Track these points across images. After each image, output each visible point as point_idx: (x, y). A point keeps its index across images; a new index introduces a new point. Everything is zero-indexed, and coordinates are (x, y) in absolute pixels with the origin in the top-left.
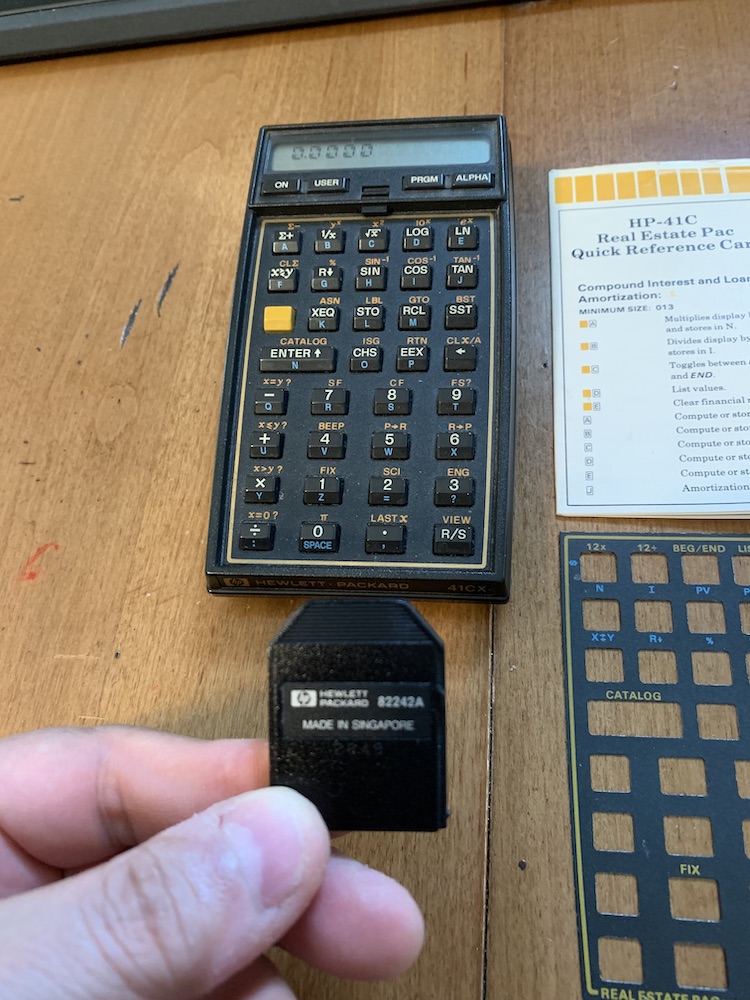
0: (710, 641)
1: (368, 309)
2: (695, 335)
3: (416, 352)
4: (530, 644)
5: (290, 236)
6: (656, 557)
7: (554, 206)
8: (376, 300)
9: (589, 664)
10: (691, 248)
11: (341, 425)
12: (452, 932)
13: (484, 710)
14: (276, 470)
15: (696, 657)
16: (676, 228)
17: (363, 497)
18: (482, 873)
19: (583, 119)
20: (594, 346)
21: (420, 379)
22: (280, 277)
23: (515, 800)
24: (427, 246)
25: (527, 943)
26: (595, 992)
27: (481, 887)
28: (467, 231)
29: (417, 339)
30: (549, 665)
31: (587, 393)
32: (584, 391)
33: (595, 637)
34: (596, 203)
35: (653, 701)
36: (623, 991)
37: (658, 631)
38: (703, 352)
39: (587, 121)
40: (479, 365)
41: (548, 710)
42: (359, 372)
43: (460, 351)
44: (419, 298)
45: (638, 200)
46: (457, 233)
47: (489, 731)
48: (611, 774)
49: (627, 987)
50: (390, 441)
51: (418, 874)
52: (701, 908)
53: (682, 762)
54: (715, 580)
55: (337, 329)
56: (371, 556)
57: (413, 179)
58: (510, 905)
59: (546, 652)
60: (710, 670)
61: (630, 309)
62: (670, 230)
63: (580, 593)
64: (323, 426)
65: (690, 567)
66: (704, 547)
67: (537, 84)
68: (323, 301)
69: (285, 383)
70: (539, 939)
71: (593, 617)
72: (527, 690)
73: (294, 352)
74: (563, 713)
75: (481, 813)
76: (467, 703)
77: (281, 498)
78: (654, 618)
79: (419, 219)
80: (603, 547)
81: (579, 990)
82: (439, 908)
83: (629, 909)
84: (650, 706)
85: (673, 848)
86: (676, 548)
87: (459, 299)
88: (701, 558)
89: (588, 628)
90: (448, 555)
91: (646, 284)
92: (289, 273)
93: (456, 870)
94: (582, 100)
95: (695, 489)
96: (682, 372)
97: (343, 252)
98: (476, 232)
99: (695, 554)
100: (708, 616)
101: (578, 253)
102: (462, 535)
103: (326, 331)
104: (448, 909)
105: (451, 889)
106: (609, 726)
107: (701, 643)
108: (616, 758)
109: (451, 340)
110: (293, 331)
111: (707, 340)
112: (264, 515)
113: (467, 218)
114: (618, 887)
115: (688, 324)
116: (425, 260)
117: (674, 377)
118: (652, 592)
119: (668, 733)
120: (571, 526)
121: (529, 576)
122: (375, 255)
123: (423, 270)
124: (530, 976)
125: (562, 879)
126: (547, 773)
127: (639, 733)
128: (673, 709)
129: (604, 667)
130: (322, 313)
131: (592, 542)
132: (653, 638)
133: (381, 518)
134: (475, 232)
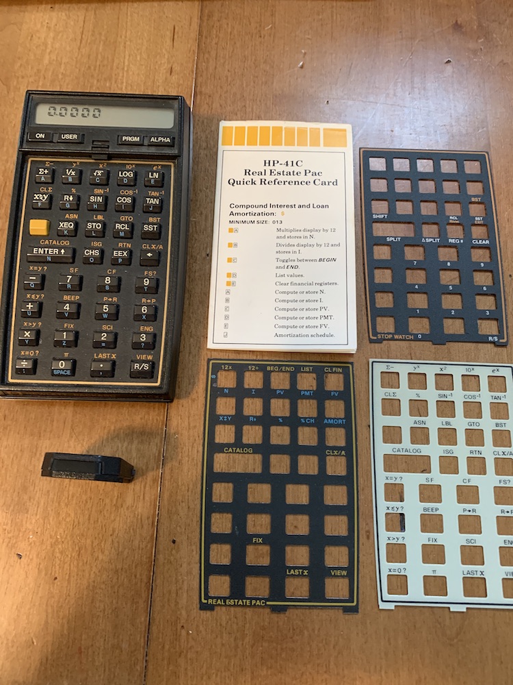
0: (281, 420)
1: (94, 224)
2: (292, 241)
3: (123, 254)
4: (186, 423)
5: (46, 171)
6: (257, 373)
7: (221, 148)
8: (100, 217)
9: (217, 433)
10: (297, 183)
11: (77, 297)
12: (135, 576)
13: (159, 460)
14: (37, 325)
15: (273, 429)
16: (290, 169)
17: (90, 343)
18: (153, 546)
19: (245, 85)
20: (236, 245)
21: (126, 270)
22: (40, 200)
23: (172, 508)
24: (132, 184)
25: (174, 579)
26: (206, 601)
27: (152, 553)
28: (156, 175)
29: (125, 244)
30: (196, 435)
31: (229, 275)
32: (228, 274)
33: (221, 418)
34: (246, 147)
35: (248, 453)
36: (219, 600)
37: (255, 415)
38: (295, 252)
39: (247, 86)
40: (161, 263)
41: (193, 459)
42: (89, 264)
43: (149, 255)
44: (127, 217)
45: (271, 147)
46: (150, 177)
47: (161, 471)
48: (223, 492)
49: (220, 598)
50: (106, 309)
51: (119, 547)
52: (261, 559)
53: (260, 485)
54: (287, 387)
55: (76, 236)
56: (93, 379)
57: (124, 138)
58: (166, 561)
59: (195, 427)
60: (279, 436)
61: (258, 222)
62: (287, 169)
63: (216, 393)
64: (66, 298)
65: (275, 379)
66: (283, 368)
67: (218, 55)
68: (67, 216)
69: (43, 269)
70: (180, 578)
71: (221, 407)
72: (183, 448)
73: (48, 251)
74: (201, 460)
75: (154, 515)
76: (150, 457)
77: (40, 342)
78: (253, 407)
79: (128, 164)
80: (230, 368)
81: (198, 601)
82: (129, 565)
83: (226, 561)
84: (246, 455)
85: (251, 530)
86: (268, 368)
87: (151, 220)
88: (281, 374)
89: (218, 413)
90: (139, 378)
91: (269, 206)
92: (46, 198)
93: (139, 545)
94: (245, 70)
95: (281, 335)
96: (282, 264)
97: (80, 183)
98: (163, 176)
99: (278, 371)
100: (281, 407)
101: (232, 181)
102: (146, 367)
103: (68, 236)
104: (134, 565)
105: (136, 555)
106: (224, 467)
107: (276, 421)
108: (226, 484)
109: (145, 246)
110: (48, 235)
111: (298, 245)
112: (31, 353)
113: (157, 165)
114: (221, 550)
115: (288, 234)
116: (131, 193)
117: (277, 268)
118: (253, 393)
119: (254, 470)
120: (215, 355)
121: (190, 384)
122: (100, 187)
123: (129, 200)
124: (174, 595)
125: (194, 547)
126: (190, 493)
127: (240, 471)
128: (258, 457)
129: (225, 434)
130: (66, 226)
131: (225, 364)
132: (251, 419)
133: (100, 356)
134: (161, 177)
